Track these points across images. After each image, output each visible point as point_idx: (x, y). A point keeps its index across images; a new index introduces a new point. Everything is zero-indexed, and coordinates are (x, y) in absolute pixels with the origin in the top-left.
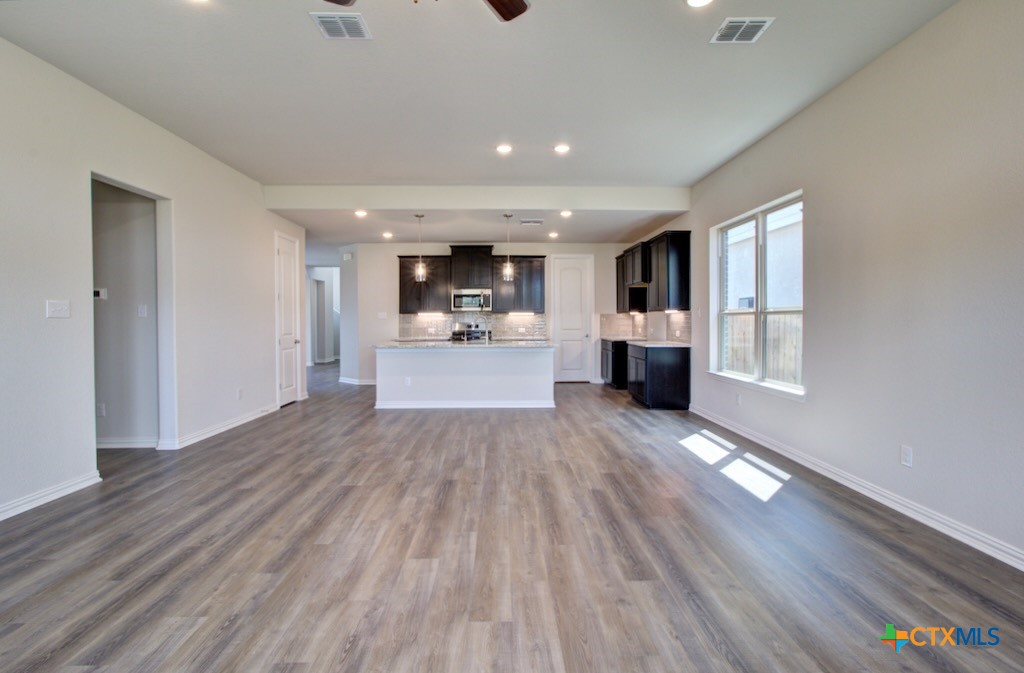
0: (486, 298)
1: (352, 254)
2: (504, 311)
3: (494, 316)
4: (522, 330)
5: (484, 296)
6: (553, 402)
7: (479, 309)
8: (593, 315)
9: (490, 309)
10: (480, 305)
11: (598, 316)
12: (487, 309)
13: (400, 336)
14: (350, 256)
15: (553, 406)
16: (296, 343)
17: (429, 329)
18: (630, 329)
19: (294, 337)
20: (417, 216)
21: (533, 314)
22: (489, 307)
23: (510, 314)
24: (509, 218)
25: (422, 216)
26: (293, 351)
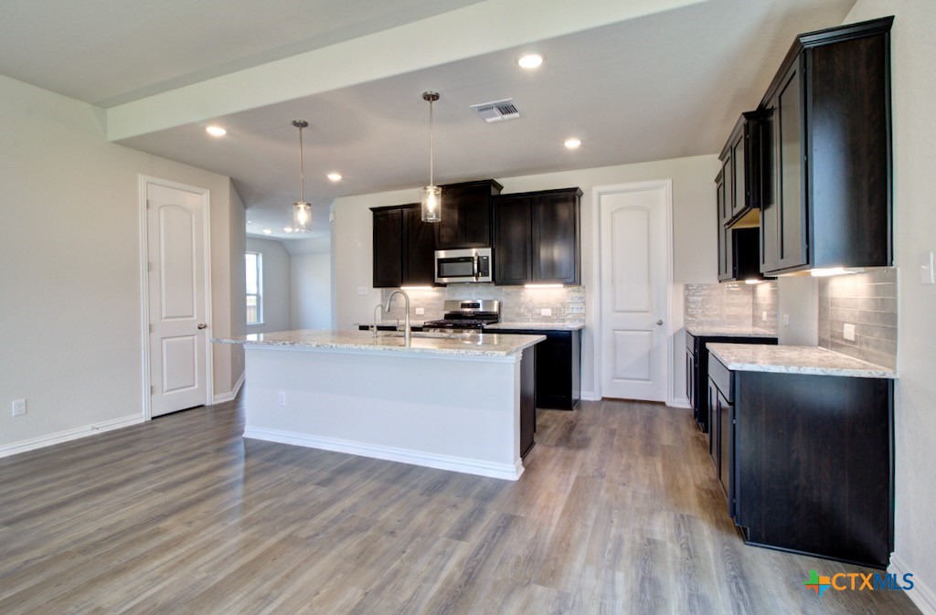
0: (483, 262)
1: (334, 213)
2: (517, 282)
4: (547, 312)
5: (479, 258)
8: (670, 287)
9: (489, 279)
10: (477, 276)
11: (681, 288)
12: (481, 279)
13: (383, 318)
16: (200, 328)
17: (417, 309)
18: (748, 311)
19: (196, 321)
20: (296, 124)
21: (561, 286)
22: (488, 275)
23: (527, 286)
24: (434, 102)
25: (305, 124)
26: (193, 339)
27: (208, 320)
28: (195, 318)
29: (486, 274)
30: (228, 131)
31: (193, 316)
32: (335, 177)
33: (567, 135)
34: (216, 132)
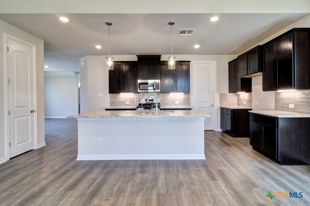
0: (157, 85)
1: (85, 62)
2: (168, 92)
3: (161, 95)
5: (156, 83)
6: (204, 155)
7: (153, 91)
8: (216, 94)
9: (159, 91)
10: (155, 89)
11: (219, 95)
12: (156, 91)
13: (110, 106)
14: (84, 62)
15: (204, 158)
16: (31, 112)
17: (126, 102)
18: (236, 102)
19: (30, 108)
20: (107, 24)
21: (183, 93)
22: (159, 89)
23: (170, 93)
24: (172, 26)
25: (111, 24)
26: (28, 118)
27: (35, 108)
28: (29, 107)
29: (158, 89)
30: (70, 20)
31: (28, 106)
32: (99, 47)
33: (195, 44)
34: (64, 20)
